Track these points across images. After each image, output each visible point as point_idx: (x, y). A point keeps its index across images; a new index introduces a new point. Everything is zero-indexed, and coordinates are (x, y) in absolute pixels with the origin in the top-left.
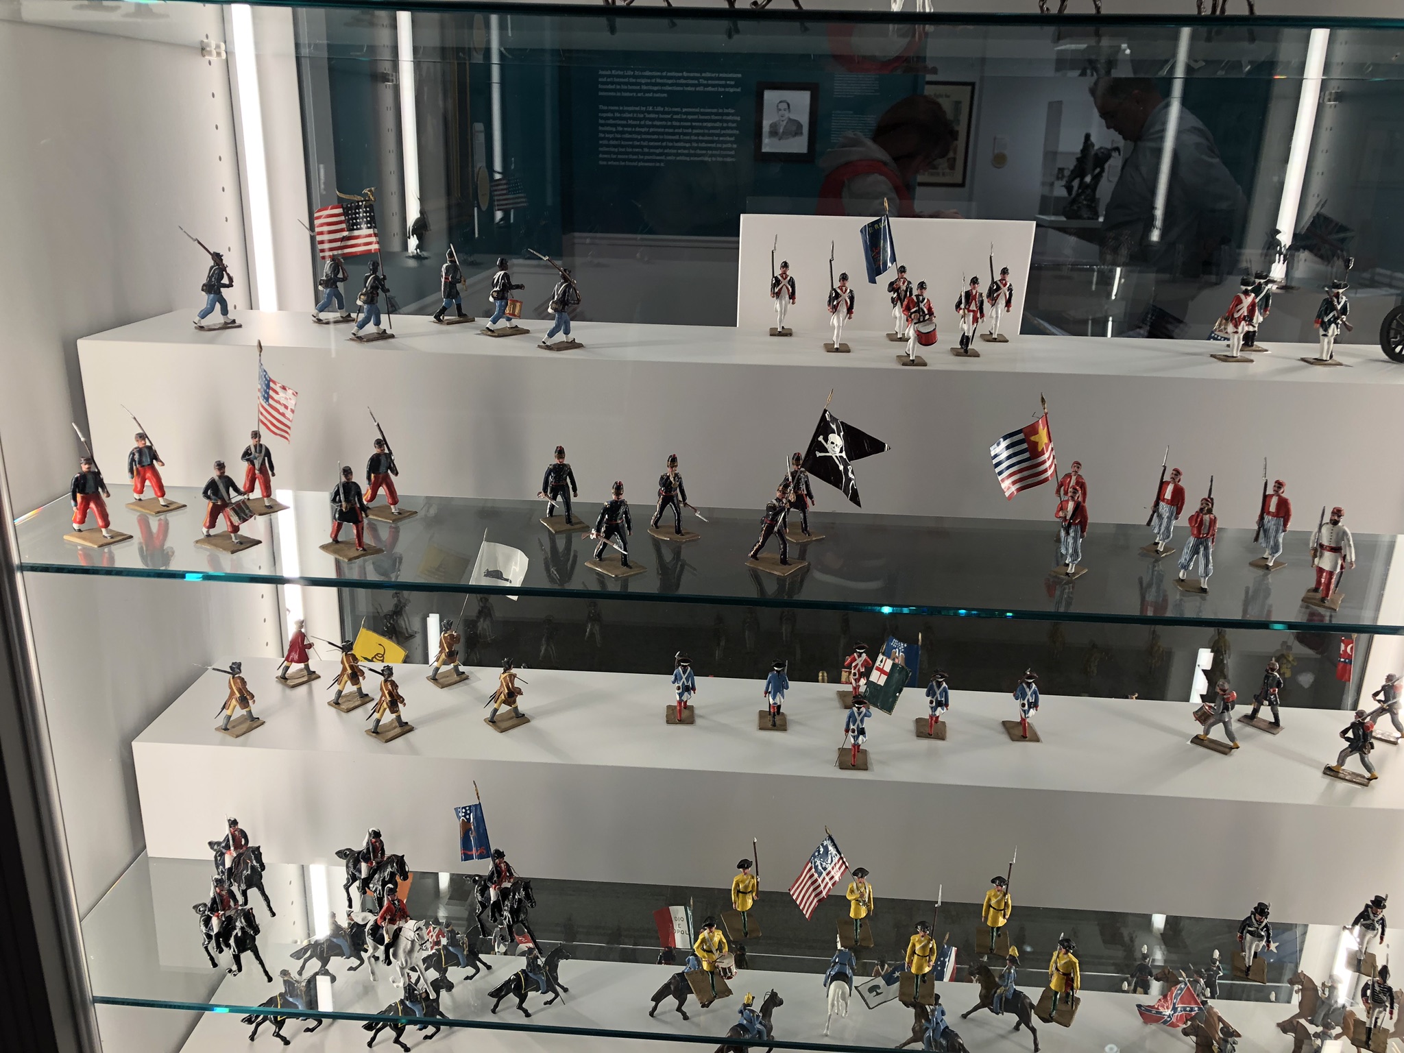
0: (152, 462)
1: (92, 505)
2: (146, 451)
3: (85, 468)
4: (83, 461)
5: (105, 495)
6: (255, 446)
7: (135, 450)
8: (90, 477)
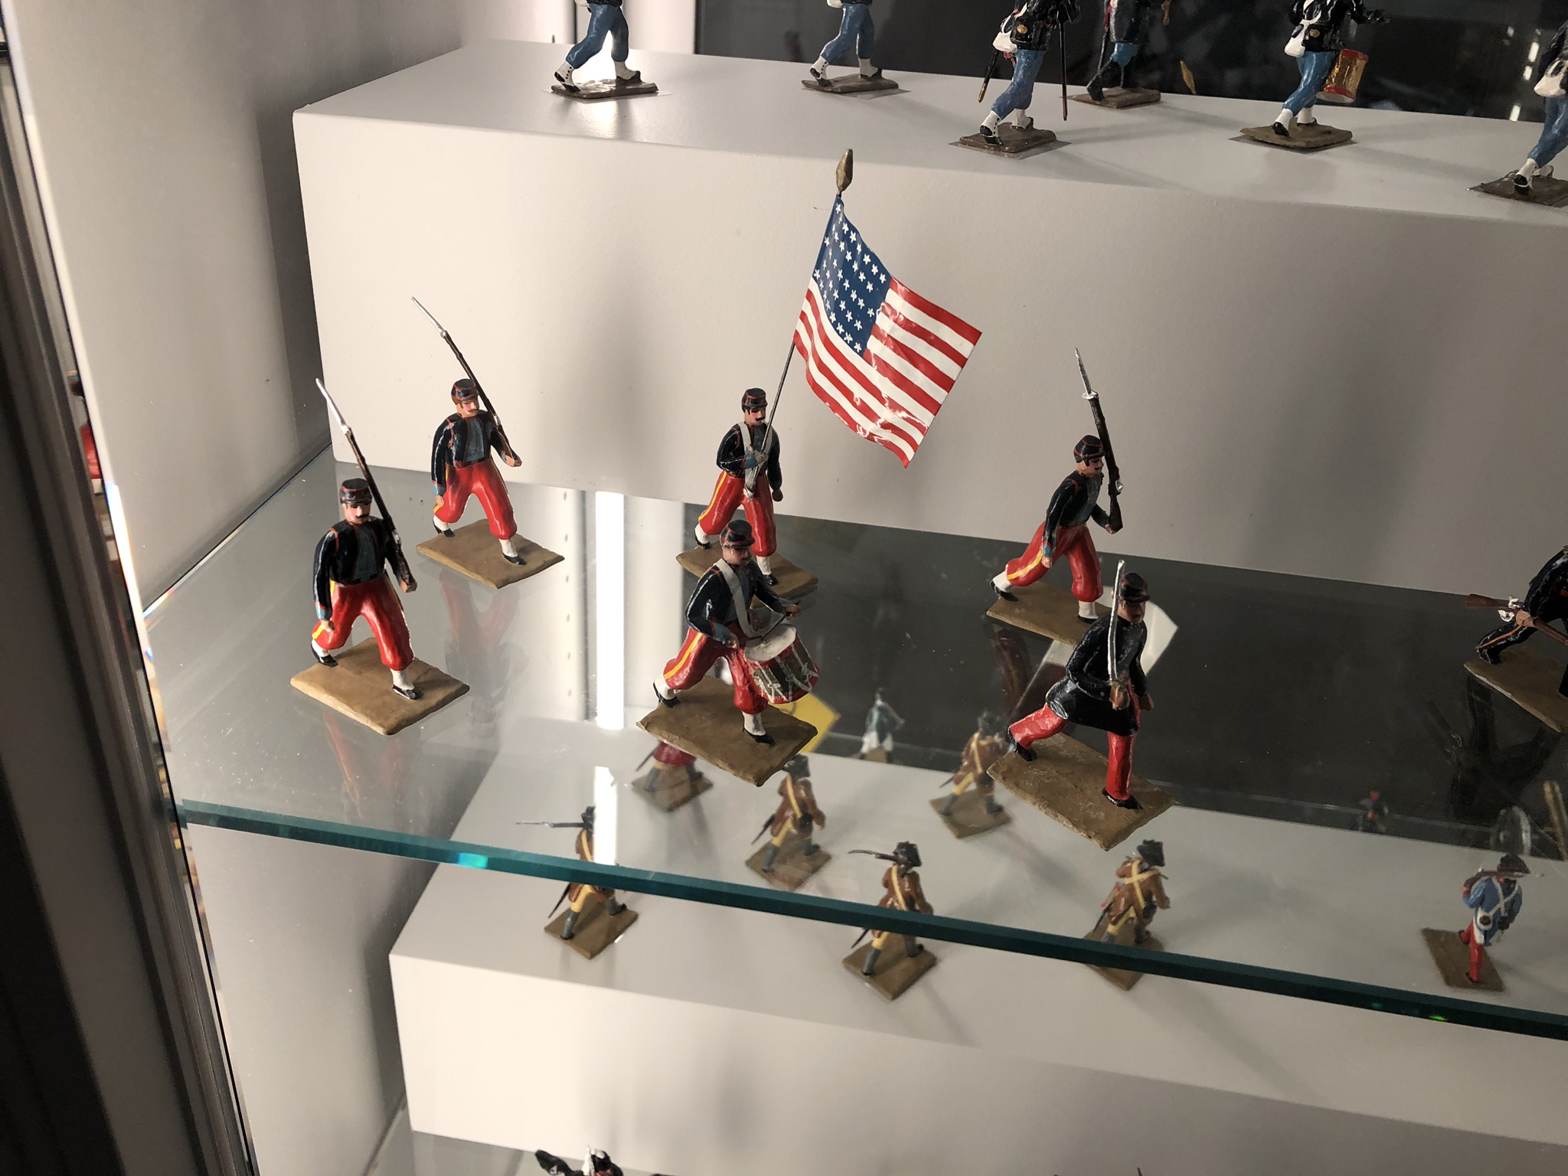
0: (488, 451)
1: (368, 611)
2: (477, 425)
3: (351, 514)
4: (347, 496)
5: (405, 586)
6: (752, 429)
7: (451, 425)
8: (365, 537)
